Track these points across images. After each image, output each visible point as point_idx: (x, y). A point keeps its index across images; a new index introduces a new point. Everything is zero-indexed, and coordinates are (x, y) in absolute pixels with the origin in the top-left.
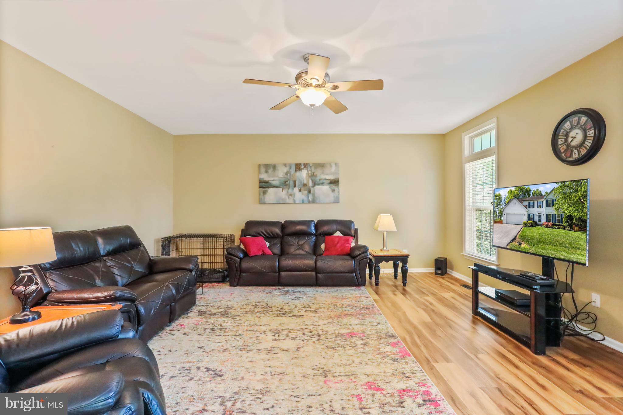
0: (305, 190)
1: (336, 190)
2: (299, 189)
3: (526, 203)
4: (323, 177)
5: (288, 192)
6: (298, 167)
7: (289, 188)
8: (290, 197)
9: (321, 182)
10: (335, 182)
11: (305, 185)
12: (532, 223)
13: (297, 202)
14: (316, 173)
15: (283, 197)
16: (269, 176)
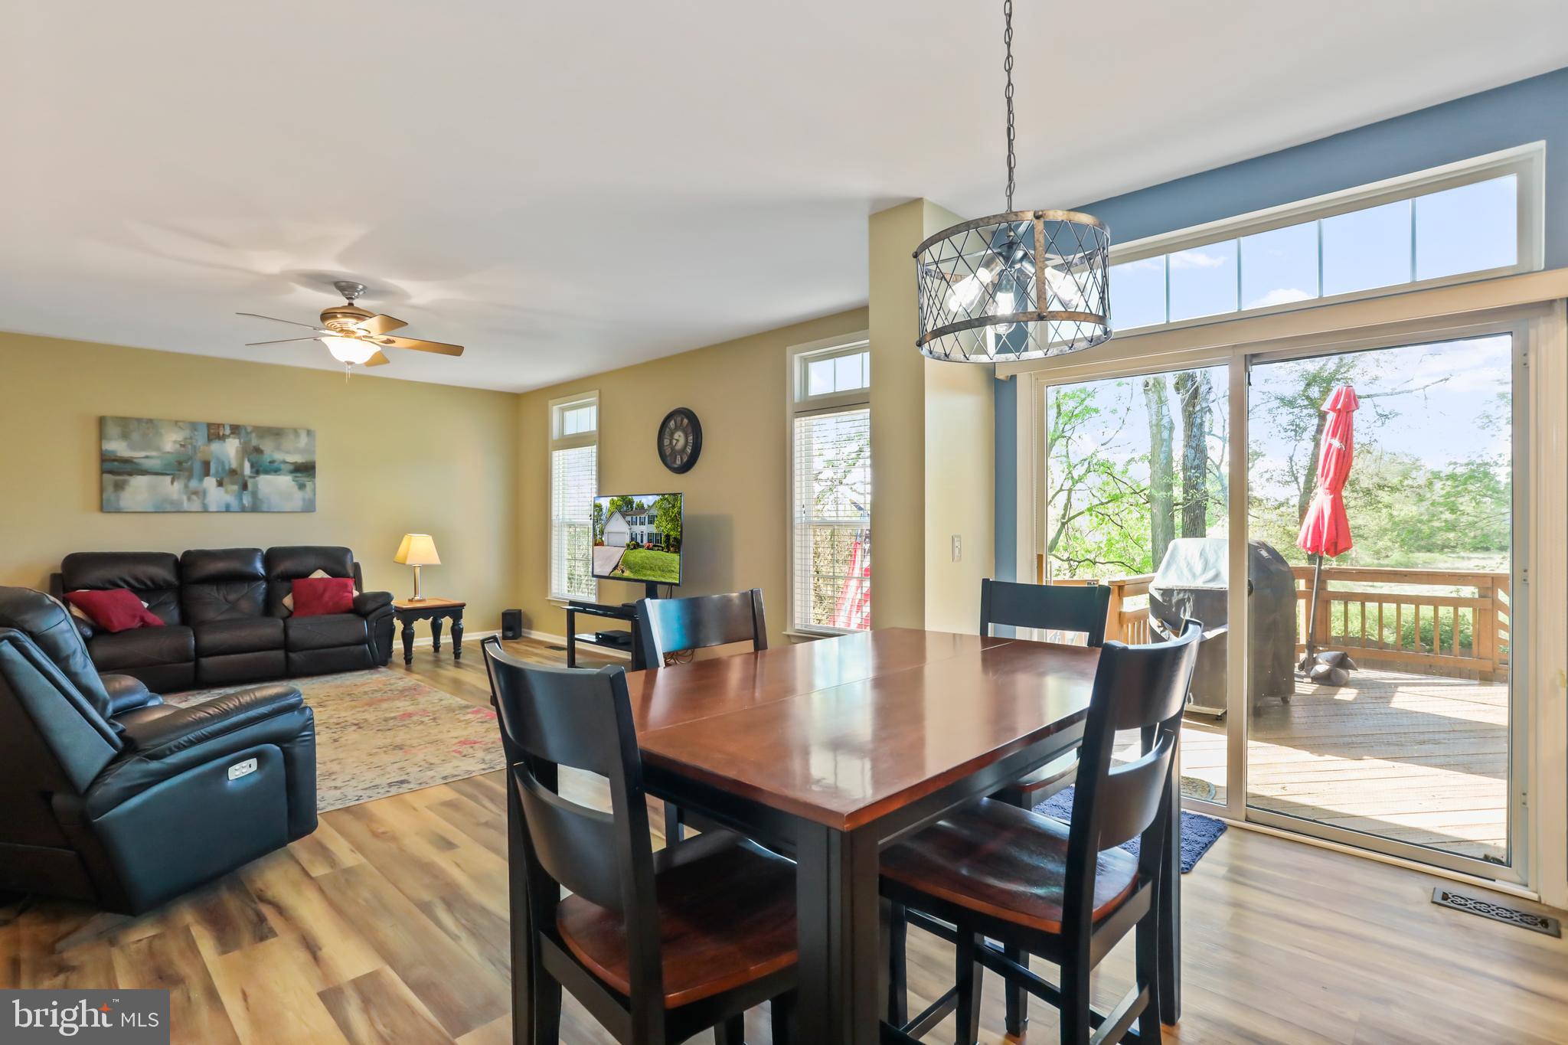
0: (233, 483)
1: (309, 485)
2: (217, 481)
3: (629, 518)
4: (278, 456)
5: (186, 486)
6: (215, 433)
7: (190, 477)
8: (194, 497)
9: (275, 465)
10: (305, 470)
11: (233, 472)
12: (635, 545)
13: (213, 508)
14: (262, 447)
15: (175, 496)
16: (132, 448)
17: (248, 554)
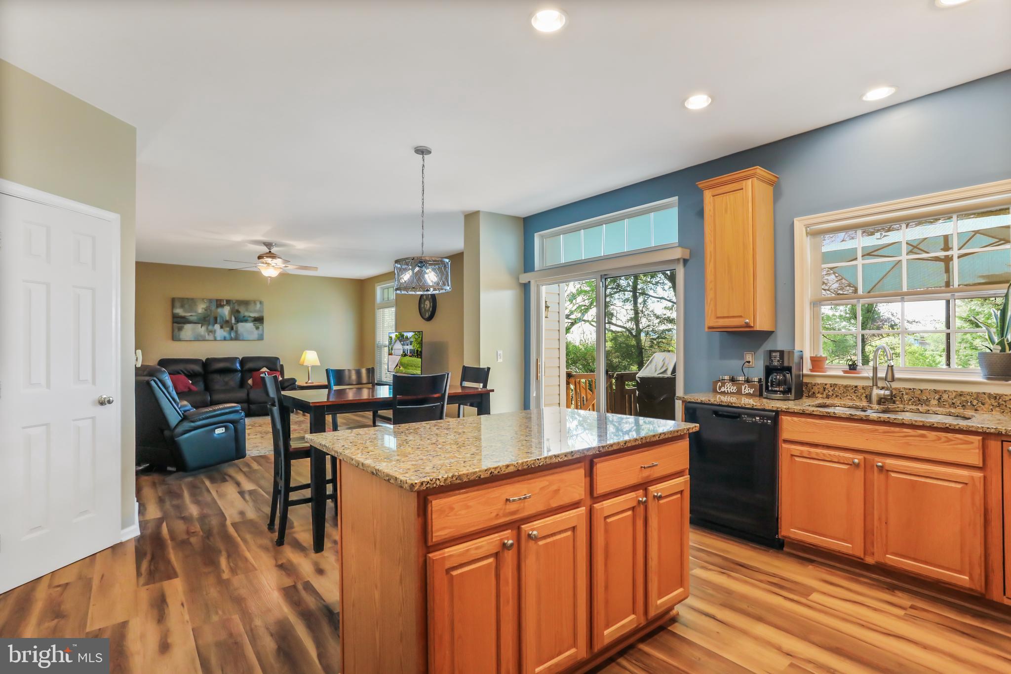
0: (227, 327)
1: (261, 327)
2: (220, 326)
3: (402, 343)
4: (247, 314)
5: (207, 329)
6: (219, 304)
7: (209, 324)
8: (211, 333)
9: (245, 318)
10: (259, 320)
11: (227, 322)
12: (404, 355)
13: (218, 338)
14: (240, 310)
15: (203, 333)
16: (185, 311)
17: (232, 360)
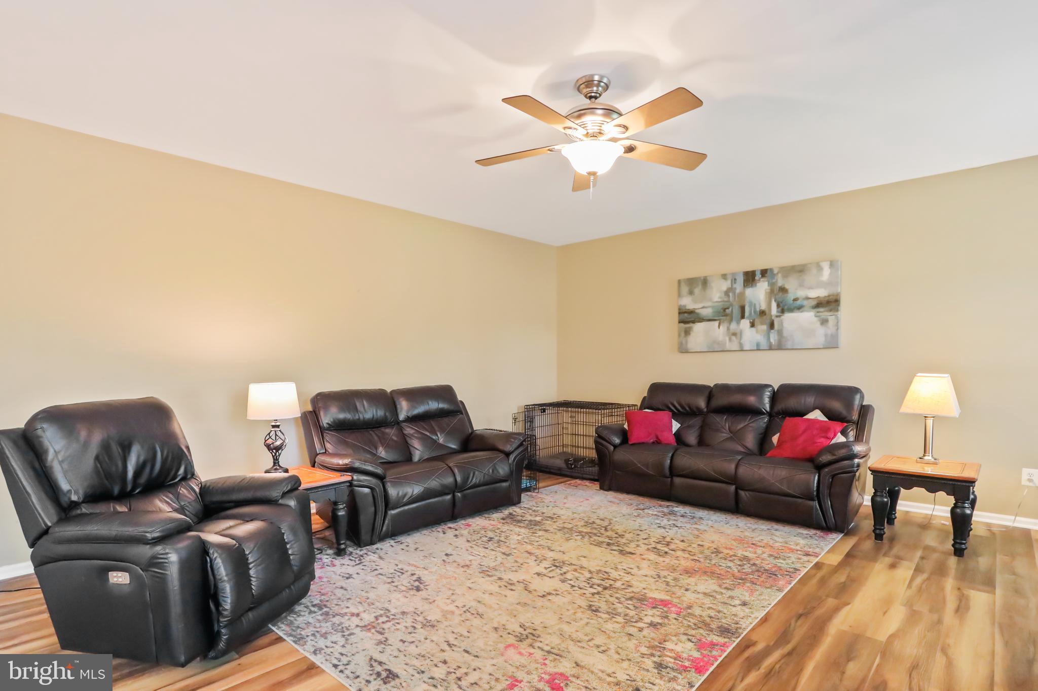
0: (762, 324)
1: (832, 320)
2: (750, 322)
4: (801, 293)
5: (728, 329)
6: (750, 278)
7: (731, 321)
8: (734, 338)
9: (799, 303)
10: (830, 303)
11: (762, 313)
13: (746, 348)
14: (787, 286)
15: (721, 338)
16: (695, 302)
